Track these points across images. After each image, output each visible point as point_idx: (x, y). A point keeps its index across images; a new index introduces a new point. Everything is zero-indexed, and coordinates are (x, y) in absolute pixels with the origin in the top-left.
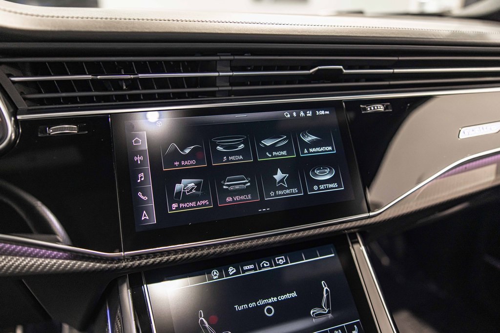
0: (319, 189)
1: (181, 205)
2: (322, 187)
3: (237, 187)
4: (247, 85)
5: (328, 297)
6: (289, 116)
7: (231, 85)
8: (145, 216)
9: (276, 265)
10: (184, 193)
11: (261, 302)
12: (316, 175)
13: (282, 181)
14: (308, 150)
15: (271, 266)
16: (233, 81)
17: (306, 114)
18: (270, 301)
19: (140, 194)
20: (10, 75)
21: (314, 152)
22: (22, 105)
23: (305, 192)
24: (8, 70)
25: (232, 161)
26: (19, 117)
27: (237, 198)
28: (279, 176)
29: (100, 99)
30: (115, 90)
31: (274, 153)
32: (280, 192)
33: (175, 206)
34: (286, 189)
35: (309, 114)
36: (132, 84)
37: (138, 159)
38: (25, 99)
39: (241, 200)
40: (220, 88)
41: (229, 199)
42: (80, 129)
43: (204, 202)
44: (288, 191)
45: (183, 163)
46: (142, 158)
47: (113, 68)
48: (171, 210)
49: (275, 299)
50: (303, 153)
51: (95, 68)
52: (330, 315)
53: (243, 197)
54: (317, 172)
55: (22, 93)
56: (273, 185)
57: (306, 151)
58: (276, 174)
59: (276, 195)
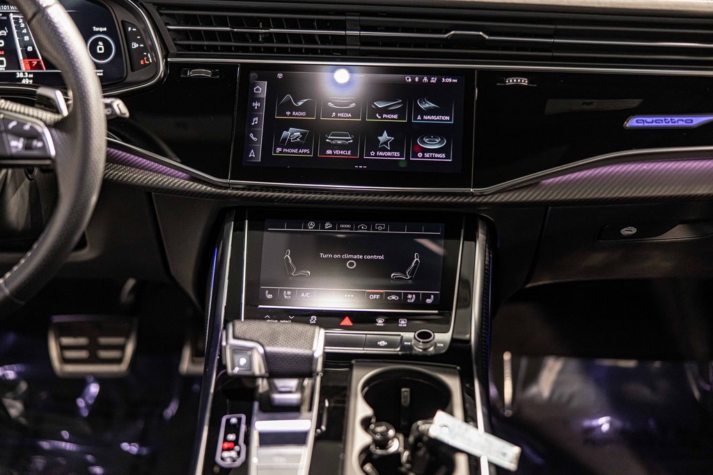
0: (423, 157)
1: (285, 150)
2: (427, 155)
3: (339, 142)
4: (378, 46)
5: (415, 267)
6: (410, 80)
7: (363, 44)
8: (252, 154)
9: (374, 229)
10: (290, 140)
11: (346, 256)
12: (424, 143)
13: (386, 143)
14: (422, 117)
15: (368, 229)
16: (364, 41)
17: (429, 79)
18: (356, 257)
19: (252, 135)
20: (167, 24)
21: (428, 120)
22: (173, 50)
23: (408, 158)
24: (167, 20)
25: (340, 117)
26: (169, 60)
27: (337, 152)
28: (384, 137)
29: (238, 49)
30: (253, 42)
31: (384, 116)
32: (381, 154)
33: (279, 150)
34: (388, 151)
35: (434, 80)
36: (269, 37)
37: (256, 105)
38: (176, 44)
39: (340, 155)
40: (348, 47)
41: (329, 152)
42: (214, 74)
43: (305, 151)
44: (389, 154)
45: (294, 113)
46: (259, 105)
47: (253, 23)
48: (275, 152)
49: (361, 257)
50: (416, 119)
51: (237, 22)
52: (410, 282)
53: (342, 152)
54: (426, 140)
55: (174, 40)
56: (375, 146)
57: (419, 118)
58: (381, 135)
59: (376, 155)
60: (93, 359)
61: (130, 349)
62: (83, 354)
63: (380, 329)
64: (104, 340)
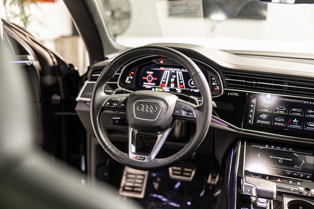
0: (309, 129)
1: (261, 121)
2: (310, 128)
3: (279, 120)
4: (294, 90)
5: (303, 165)
6: (305, 103)
7: (288, 89)
8: (250, 121)
9: (288, 150)
10: (263, 118)
11: (278, 158)
12: (309, 124)
13: (296, 122)
14: (309, 115)
15: (287, 150)
16: (289, 88)
17: (312, 103)
18: (282, 159)
19: (250, 115)
20: (225, 78)
21: (311, 116)
22: (226, 86)
23: (303, 128)
24: (226, 77)
25: (280, 112)
26: (225, 89)
27: (278, 124)
28: (295, 121)
29: (246, 87)
30: (251, 86)
31: (296, 113)
32: (294, 126)
33: (259, 121)
34: (296, 125)
36: (256, 85)
37: (252, 106)
38: (227, 84)
39: (280, 125)
40: (284, 90)
41: (276, 123)
42: (238, 95)
43: (268, 122)
44: (297, 126)
45: (264, 110)
46: (253, 106)
47: (252, 80)
48: (257, 122)
49: (284, 159)
50: (306, 116)
51: (247, 79)
52: (301, 170)
53: (280, 124)
54: (310, 123)
55: (226, 83)
56: (292, 123)
57: (308, 115)
58: (294, 120)
59: (292, 126)
60: (182, 175)
61: (193, 173)
62: (179, 173)
63: (290, 184)
64: (186, 170)
